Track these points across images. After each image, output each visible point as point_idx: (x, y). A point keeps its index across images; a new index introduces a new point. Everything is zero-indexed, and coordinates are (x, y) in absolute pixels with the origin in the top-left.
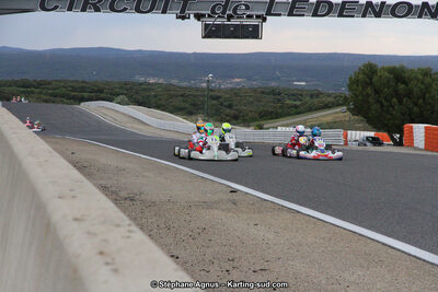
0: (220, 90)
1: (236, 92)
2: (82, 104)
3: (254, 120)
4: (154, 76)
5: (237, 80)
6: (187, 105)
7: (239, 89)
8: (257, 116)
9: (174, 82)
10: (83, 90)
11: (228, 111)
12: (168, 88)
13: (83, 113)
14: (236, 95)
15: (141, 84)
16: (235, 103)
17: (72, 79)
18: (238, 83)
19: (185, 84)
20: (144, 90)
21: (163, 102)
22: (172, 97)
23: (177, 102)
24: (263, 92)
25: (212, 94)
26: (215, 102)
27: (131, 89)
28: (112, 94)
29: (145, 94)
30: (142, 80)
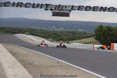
0: (57, 31)
2: (15, 34)
3: (66, 40)
4: (37, 27)
5: (62, 29)
6: (47, 36)
7: (62, 31)
9: (43, 29)
10: (16, 30)
11: (59, 38)
12: (41, 30)
13: (16, 37)
14: (61, 33)
16: (61, 35)
19: (46, 29)
20: (34, 31)
21: (39, 35)
22: (42, 33)
23: (44, 35)
24: (69, 33)
25: (54, 32)
26: (55, 35)
27: (30, 30)
28: (24, 32)
29: (34, 32)
30: (33, 28)
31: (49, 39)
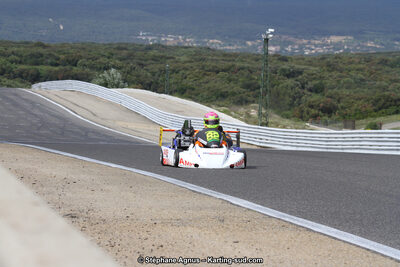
0: (302, 58)
1: (330, 63)
2: (35, 86)
3: (364, 115)
4: (176, 33)
5: (335, 39)
6: (237, 88)
7: (337, 57)
8: (370, 108)
9: (215, 43)
10: (37, 59)
11: (315, 98)
12: (200, 56)
13: (34, 103)
14: (331, 67)
15: (150, 48)
16: (328, 83)
17: (17, 39)
18: (337, 46)
19: (233, 48)
20: (155, 59)
21: (189, 82)
22: (206, 72)
23: (217, 83)
24: (384, 62)
25: (286, 66)
26: (290, 82)
27: (130, 57)
28: (92, 67)
29: (156, 67)
30: (151, 40)
31: (242, 110)
